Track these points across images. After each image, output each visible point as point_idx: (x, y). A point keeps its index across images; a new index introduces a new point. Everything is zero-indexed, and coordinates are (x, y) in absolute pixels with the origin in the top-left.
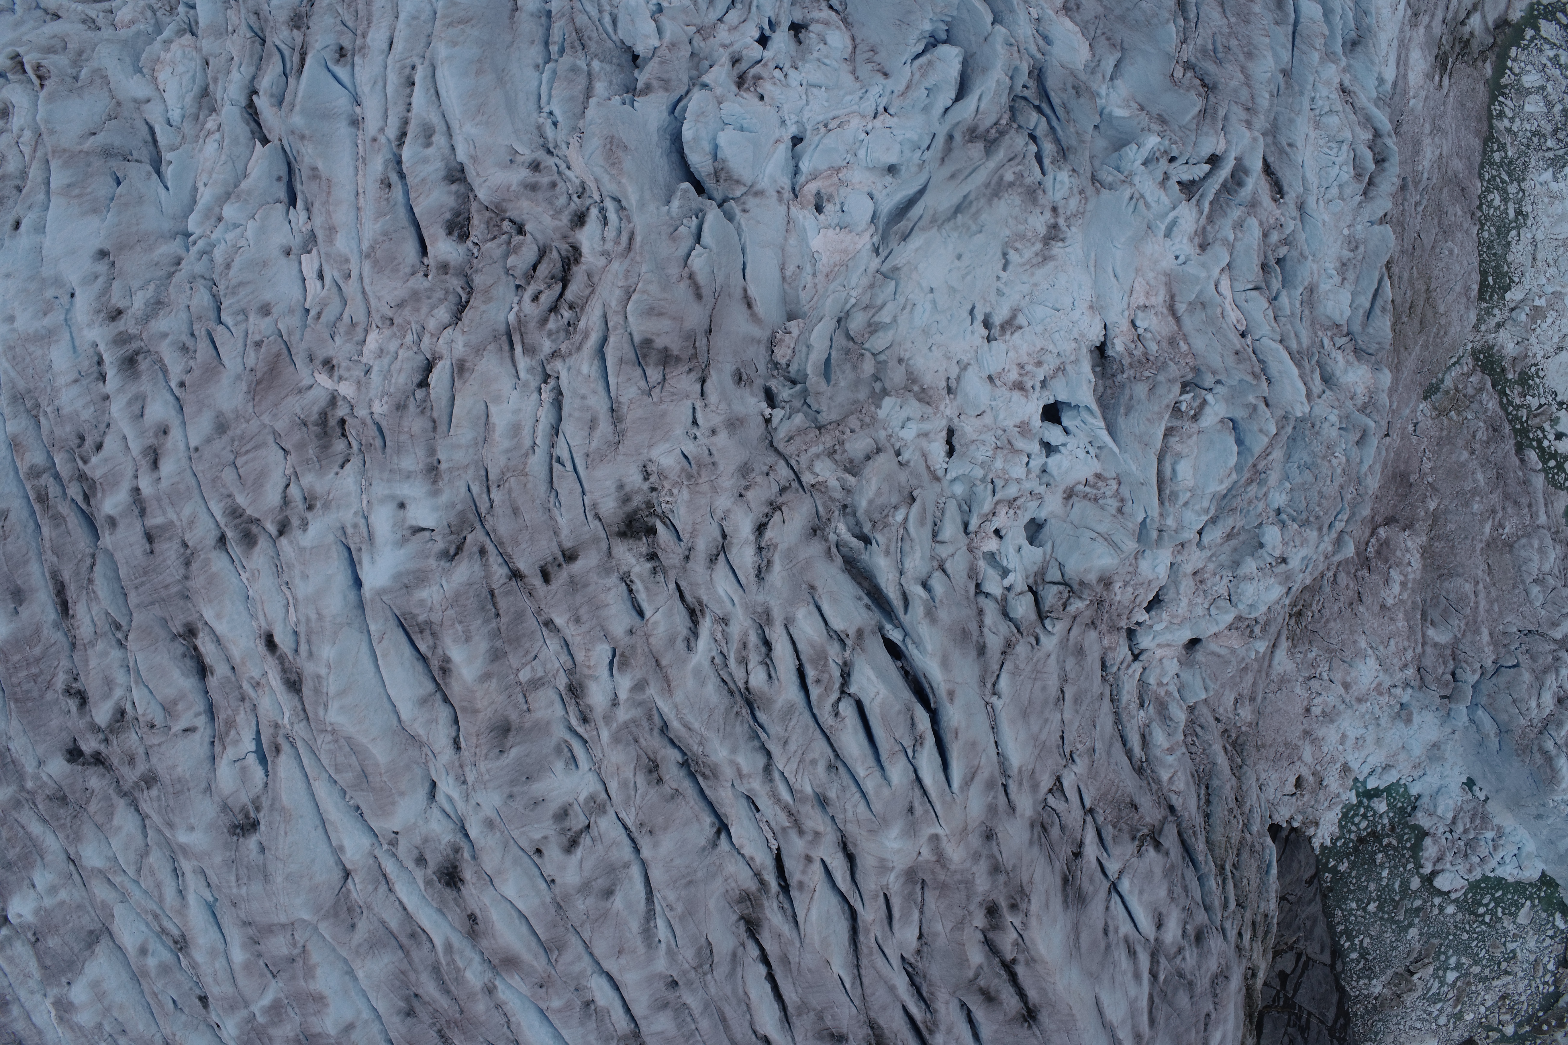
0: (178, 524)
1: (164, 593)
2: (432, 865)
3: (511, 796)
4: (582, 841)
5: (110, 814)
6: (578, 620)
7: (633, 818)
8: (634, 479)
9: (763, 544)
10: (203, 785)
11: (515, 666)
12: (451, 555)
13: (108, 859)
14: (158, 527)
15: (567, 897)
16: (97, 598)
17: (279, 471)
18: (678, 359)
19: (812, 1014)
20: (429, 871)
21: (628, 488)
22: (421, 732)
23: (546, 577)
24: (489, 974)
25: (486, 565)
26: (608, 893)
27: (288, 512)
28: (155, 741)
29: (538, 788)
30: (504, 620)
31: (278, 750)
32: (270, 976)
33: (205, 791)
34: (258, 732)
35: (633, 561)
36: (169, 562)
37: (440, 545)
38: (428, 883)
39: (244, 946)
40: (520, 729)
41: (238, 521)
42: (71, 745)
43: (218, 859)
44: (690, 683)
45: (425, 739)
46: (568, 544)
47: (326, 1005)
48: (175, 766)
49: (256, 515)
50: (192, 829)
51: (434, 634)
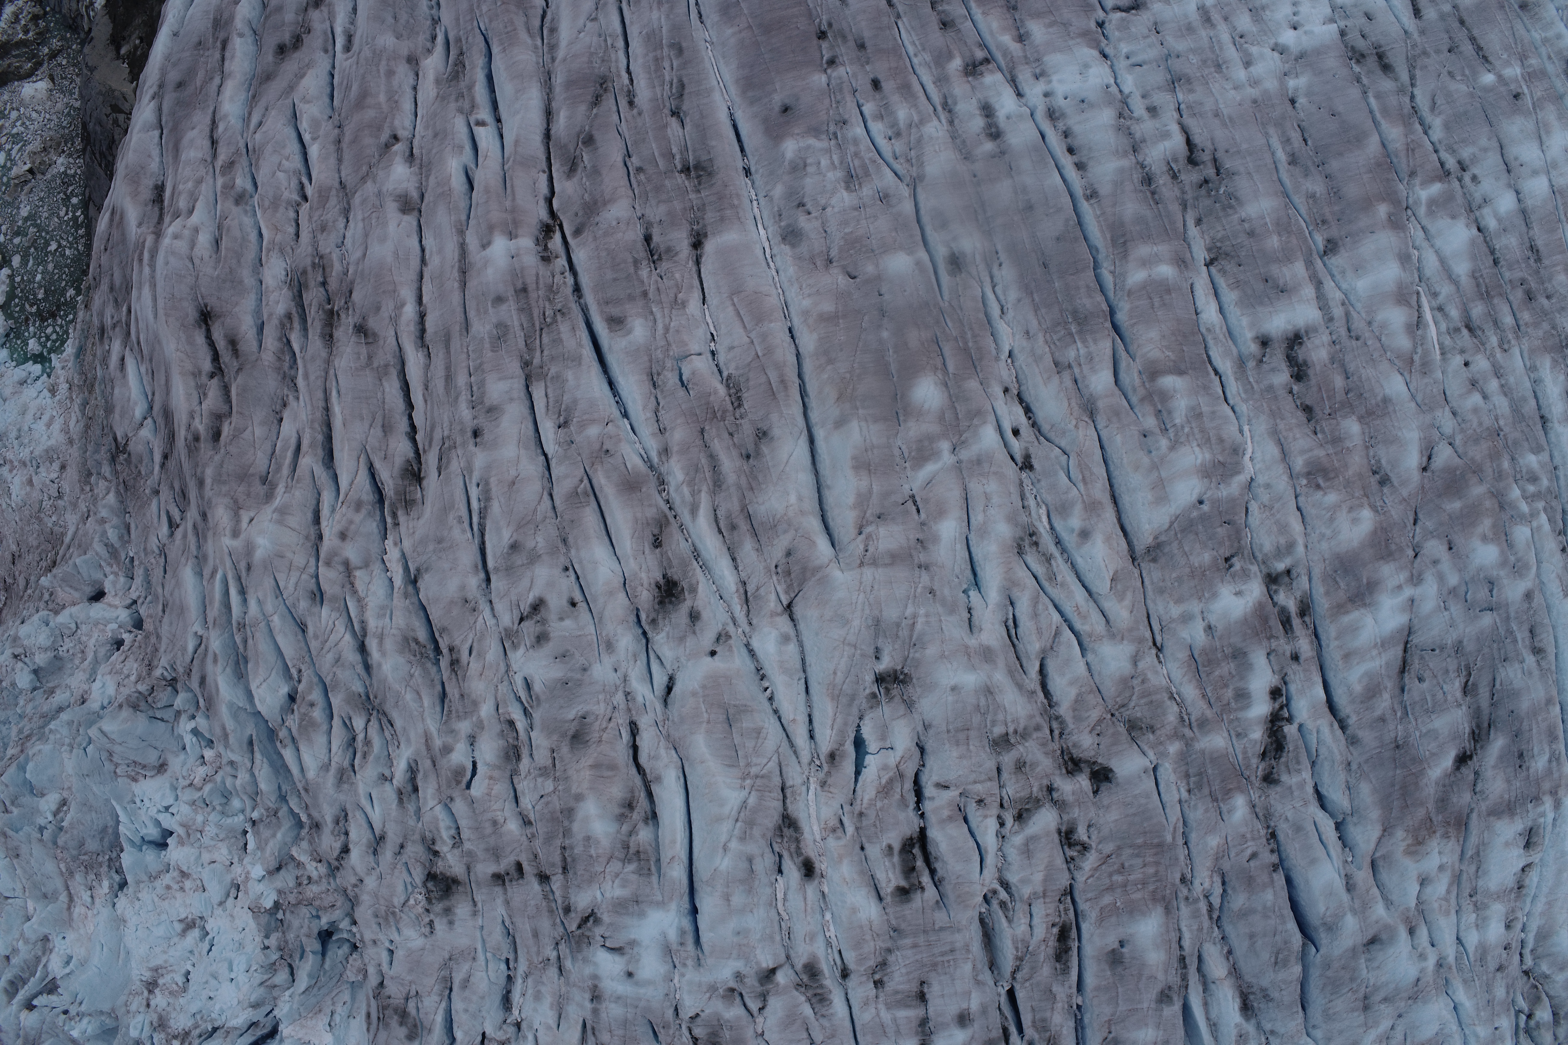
0: (881, 1007)
1: (921, 940)
2: (684, 609)
3: (585, 670)
4: (528, 609)
5: (1079, 702)
6: (495, 823)
7: (481, 618)
8: (440, 925)
9: (343, 837)
10: (931, 732)
11: (555, 798)
12: (590, 918)
13: (1094, 652)
14: (908, 1006)
15: (553, 551)
16: (1015, 941)
17: (768, 1022)
18: (396, 1011)
19: (375, 365)
20: (688, 603)
21: (445, 920)
22: (663, 752)
23: (519, 867)
24: (663, 469)
25: (565, 897)
26: (514, 547)
27: (759, 989)
28: (979, 787)
29: (557, 672)
30: (558, 842)
31: (832, 756)
32: (918, 499)
33: (930, 726)
34: (858, 773)
35: (449, 856)
36: (904, 971)
37: (598, 931)
38: (694, 590)
39: (936, 539)
40: (564, 735)
41: (819, 991)
42: (1104, 786)
43: (932, 651)
44: (412, 735)
45: (663, 743)
46: (498, 890)
47: (854, 458)
48: (960, 757)
49: (796, 993)
50: (953, 689)
51: (626, 847)
